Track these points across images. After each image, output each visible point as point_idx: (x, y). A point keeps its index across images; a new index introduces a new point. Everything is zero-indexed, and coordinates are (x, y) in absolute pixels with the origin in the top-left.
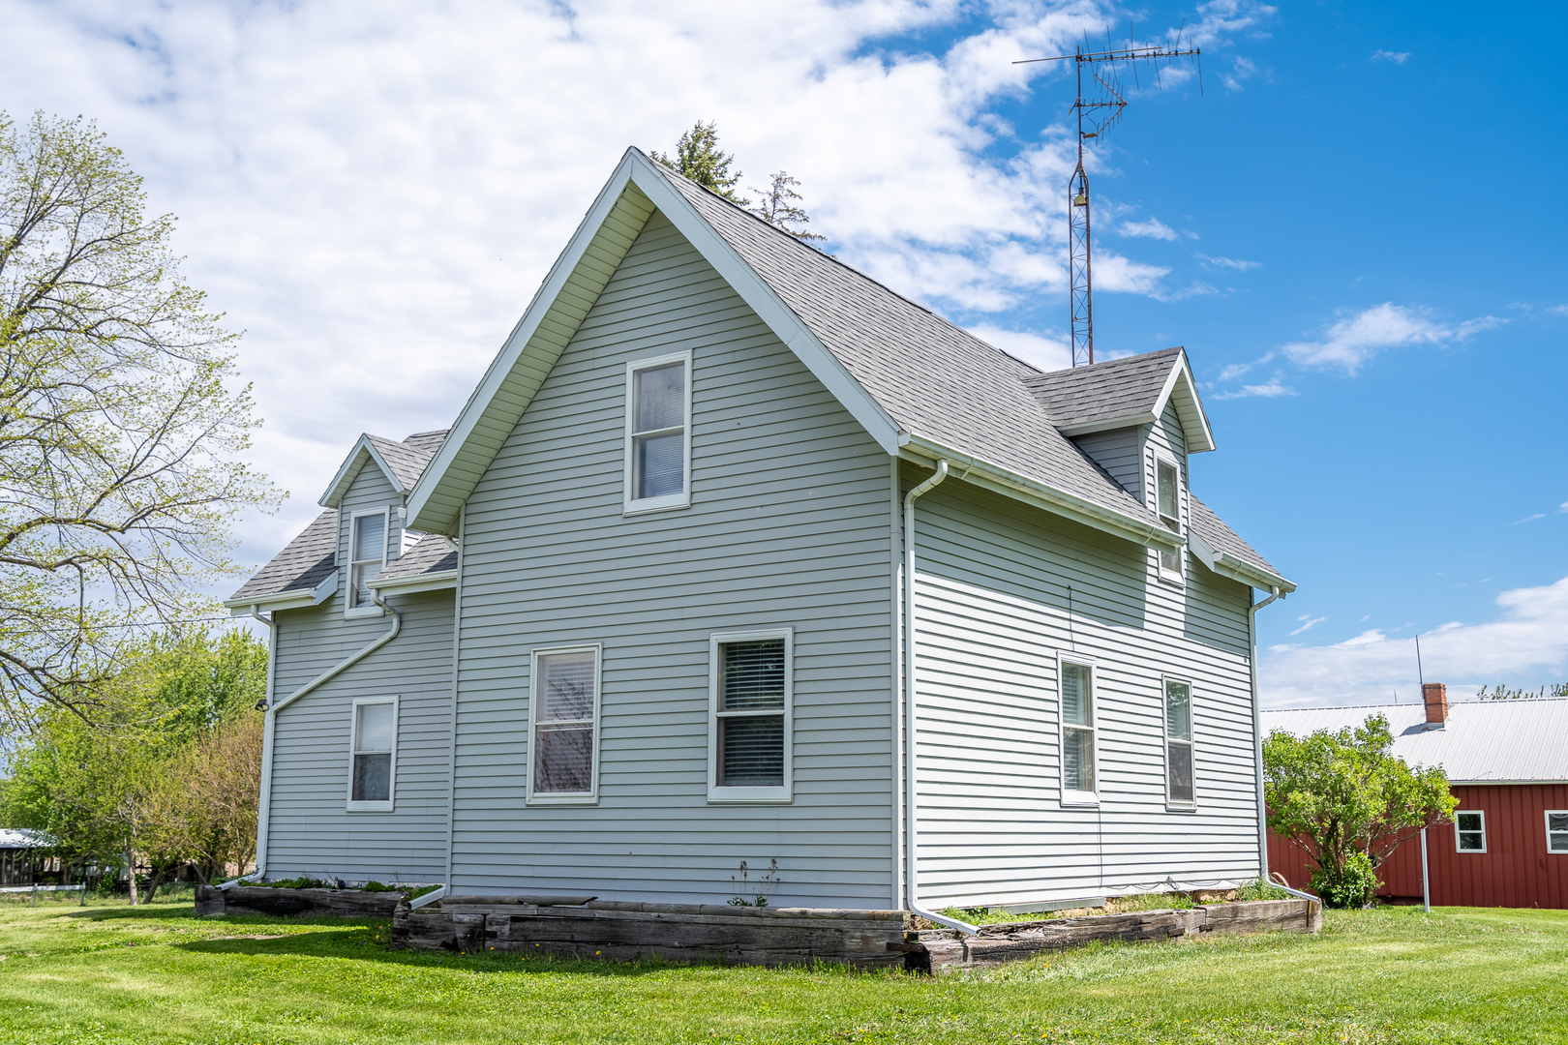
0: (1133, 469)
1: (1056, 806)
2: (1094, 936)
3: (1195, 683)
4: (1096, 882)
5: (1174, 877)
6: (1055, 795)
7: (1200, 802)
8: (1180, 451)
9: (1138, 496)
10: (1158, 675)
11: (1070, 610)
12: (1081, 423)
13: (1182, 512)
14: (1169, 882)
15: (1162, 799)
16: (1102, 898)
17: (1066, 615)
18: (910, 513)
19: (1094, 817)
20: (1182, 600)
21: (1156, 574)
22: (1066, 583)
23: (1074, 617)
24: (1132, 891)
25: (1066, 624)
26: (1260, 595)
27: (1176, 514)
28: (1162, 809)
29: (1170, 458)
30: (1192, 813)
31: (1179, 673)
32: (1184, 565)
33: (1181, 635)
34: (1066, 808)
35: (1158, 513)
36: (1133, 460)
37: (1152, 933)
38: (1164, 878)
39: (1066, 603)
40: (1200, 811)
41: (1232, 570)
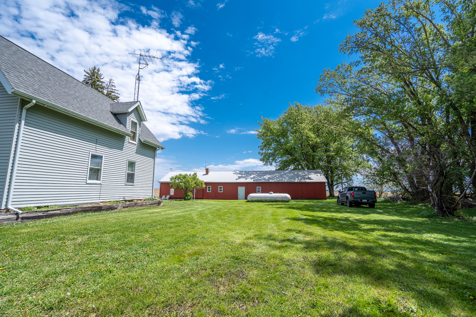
0: (125, 121)
1: (85, 183)
2: (81, 211)
3: (137, 162)
4: (98, 199)
5: (125, 197)
6: (85, 181)
7: (135, 183)
8: (139, 120)
9: (125, 126)
10: (126, 160)
11: (96, 144)
12: (116, 111)
13: (137, 131)
14: (124, 198)
15: (124, 183)
16: (99, 202)
17: (95, 145)
18: (24, 112)
19: (100, 186)
20: (136, 147)
21: (128, 141)
22: (96, 138)
23: (97, 145)
24: (109, 200)
25: (95, 147)
26: (158, 149)
27: (136, 131)
28: (124, 185)
29: (136, 121)
30: (134, 185)
31: (132, 159)
32: (137, 141)
33: (135, 153)
34: (87, 184)
35: (130, 130)
36: (125, 119)
37: (105, 209)
38: (123, 197)
39: (95, 143)
40: (135, 185)
41: (148, 143)
